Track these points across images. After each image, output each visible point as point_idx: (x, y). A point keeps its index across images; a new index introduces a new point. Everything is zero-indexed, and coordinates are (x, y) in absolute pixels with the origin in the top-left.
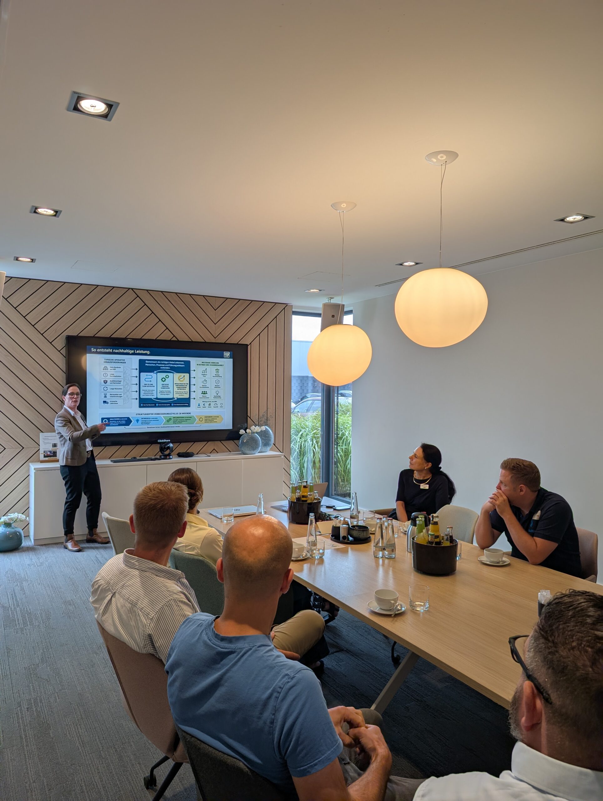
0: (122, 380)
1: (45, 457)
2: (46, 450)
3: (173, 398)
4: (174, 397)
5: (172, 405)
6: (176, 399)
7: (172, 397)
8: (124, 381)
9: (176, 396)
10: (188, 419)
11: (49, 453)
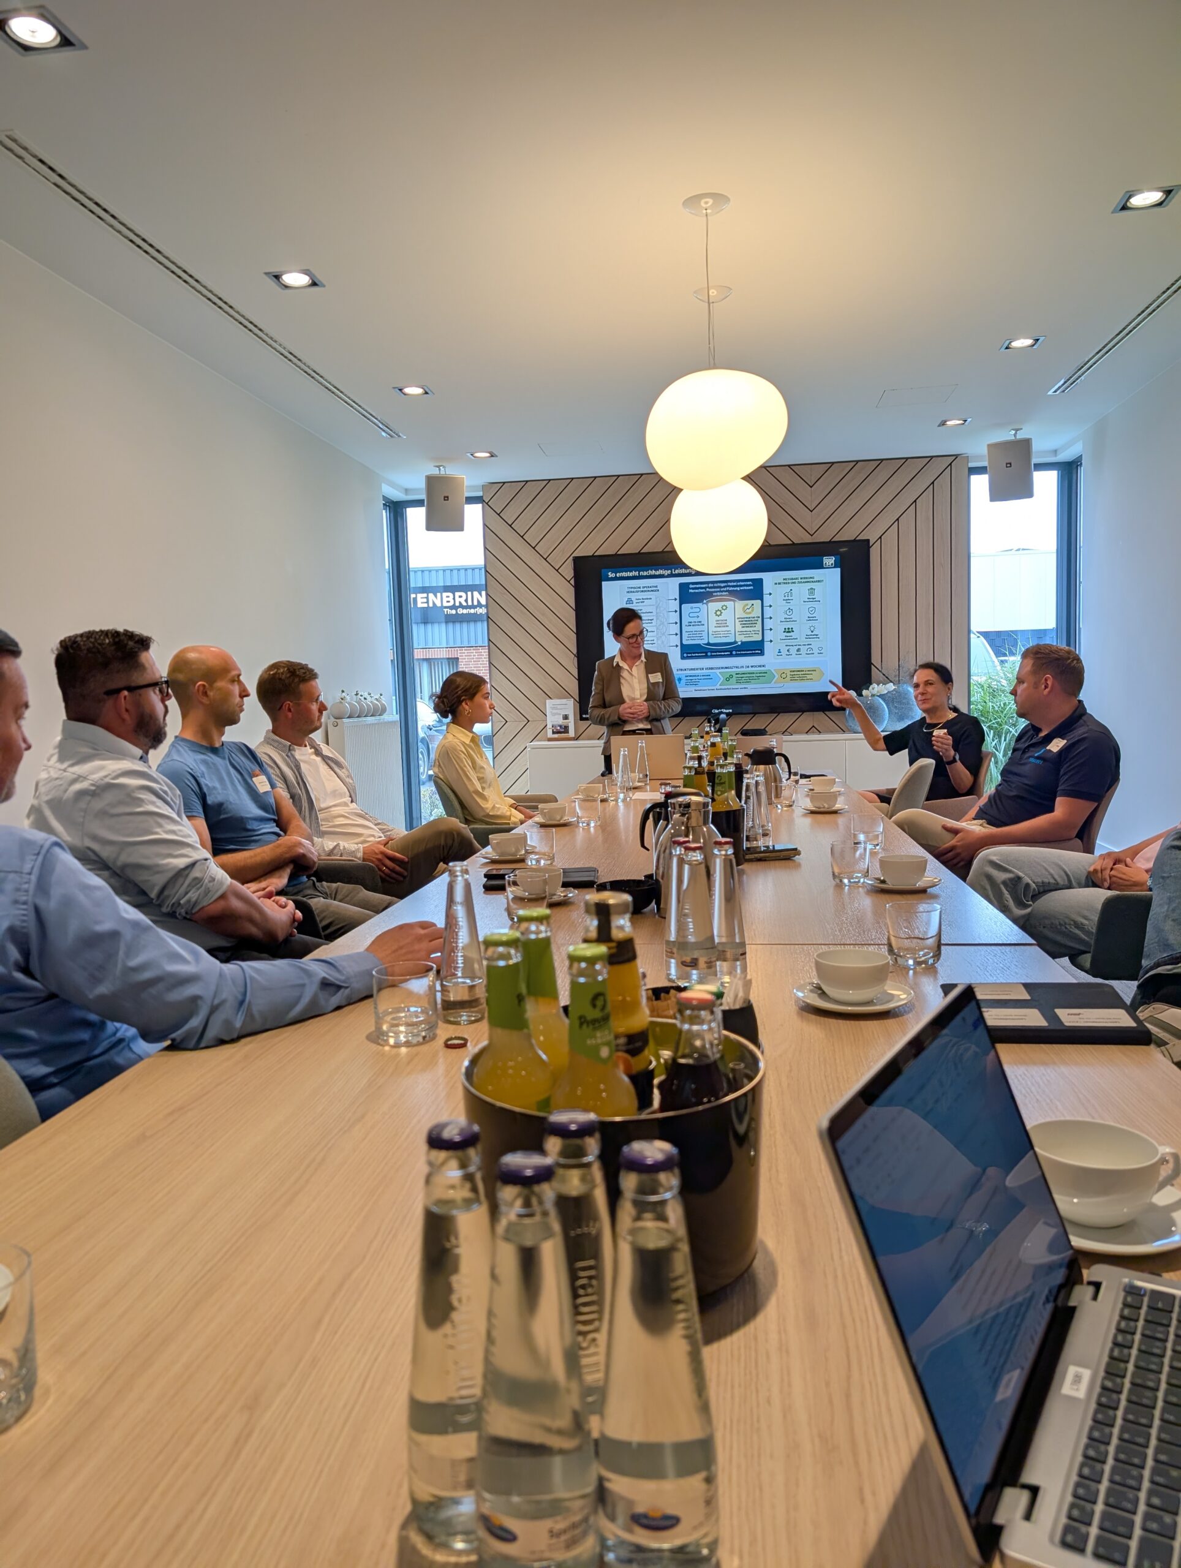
0: (655, 618)
1: (554, 733)
2: (555, 723)
3: (735, 642)
4: (737, 640)
5: (734, 653)
6: (740, 643)
7: (733, 641)
8: (657, 619)
9: (740, 639)
10: (762, 675)
11: (559, 728)
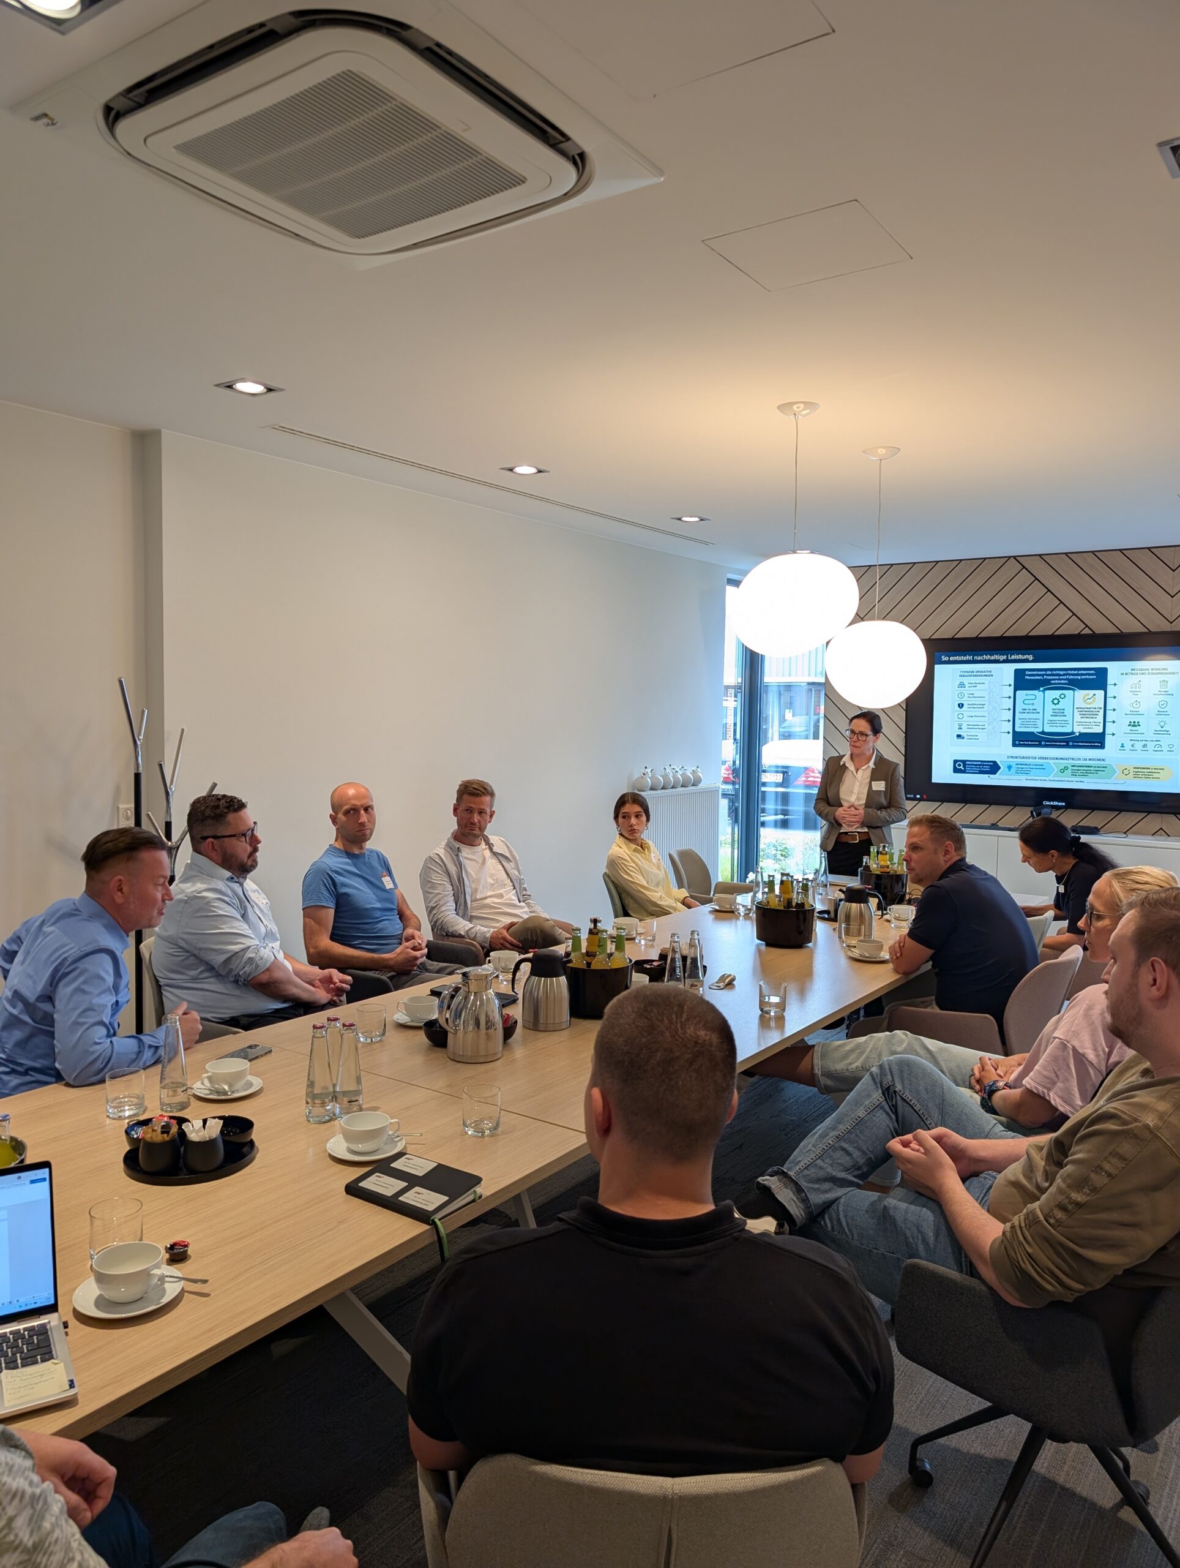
0: (987, 703)
3: (1073, 733)
4: (1075, 731)
5: (1071, 744)
6: (1077, 734)
7: (1070, 731)
8: (989, 704)
9: (1078, 729)
10: (1099, 769)
